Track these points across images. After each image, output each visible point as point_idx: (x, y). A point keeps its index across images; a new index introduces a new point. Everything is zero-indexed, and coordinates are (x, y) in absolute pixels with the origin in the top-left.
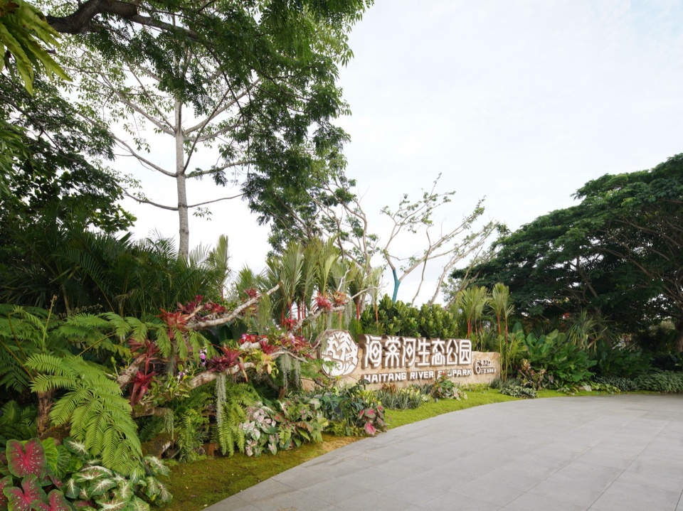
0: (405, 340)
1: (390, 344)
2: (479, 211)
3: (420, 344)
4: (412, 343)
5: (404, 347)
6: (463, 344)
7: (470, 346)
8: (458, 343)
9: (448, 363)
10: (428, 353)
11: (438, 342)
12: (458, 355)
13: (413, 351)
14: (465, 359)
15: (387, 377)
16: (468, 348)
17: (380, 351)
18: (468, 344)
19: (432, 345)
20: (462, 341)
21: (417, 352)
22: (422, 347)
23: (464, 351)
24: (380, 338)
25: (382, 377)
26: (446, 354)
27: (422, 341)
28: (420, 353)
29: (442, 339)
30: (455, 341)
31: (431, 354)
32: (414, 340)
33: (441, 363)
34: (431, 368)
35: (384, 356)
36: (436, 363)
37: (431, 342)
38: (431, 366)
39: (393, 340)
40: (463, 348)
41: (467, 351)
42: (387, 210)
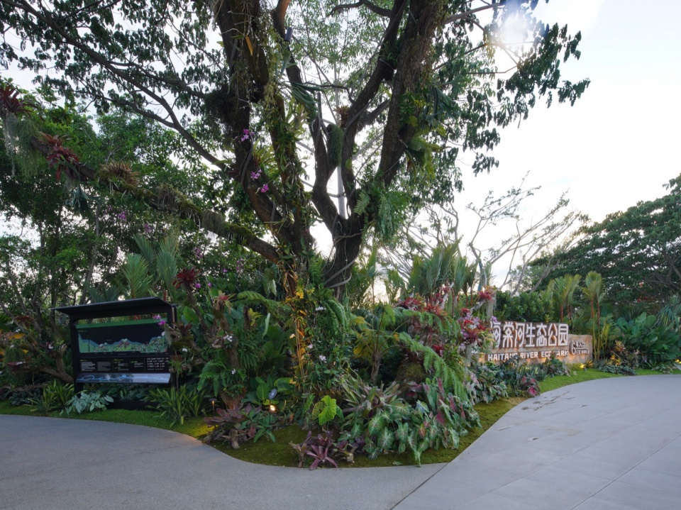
0: (518, 324)
1: (506, 328)
2: (564, 203)
3: (528, 328)
4: (522, 327)
5: (516, 331)
6: (562, 327)
7: (567, 329)
8: (557, 327)
9: (549, 345)
10: (534, 336)
11: (542, 326)
12: (557, 337)
13: (523, 334)
14: (563, 342)
15: (504, 356)
16: (565, 331)
17: (499, 335)
18: (565, 327)
19: (537, 329)
20: (561, 325)
21: (525, 335)
22: (529, 330)
23: (562, 333)
24: (500, 323)
25: (501, 357)
26: (547, 337)
27: (529, 326)
28: (528, 336)
29: (544, 324)
30: (555, 325)
31: (536, 337)
32: (523, 325)
33: (543, 345)
34: (535, 349)
35: (502, 339)
36: (540, 345)
37: (536, 326)
38: (535, 347)
39: (509, 325)
40: (561, 331)
41: (565, 334)
42: (472, 207)
